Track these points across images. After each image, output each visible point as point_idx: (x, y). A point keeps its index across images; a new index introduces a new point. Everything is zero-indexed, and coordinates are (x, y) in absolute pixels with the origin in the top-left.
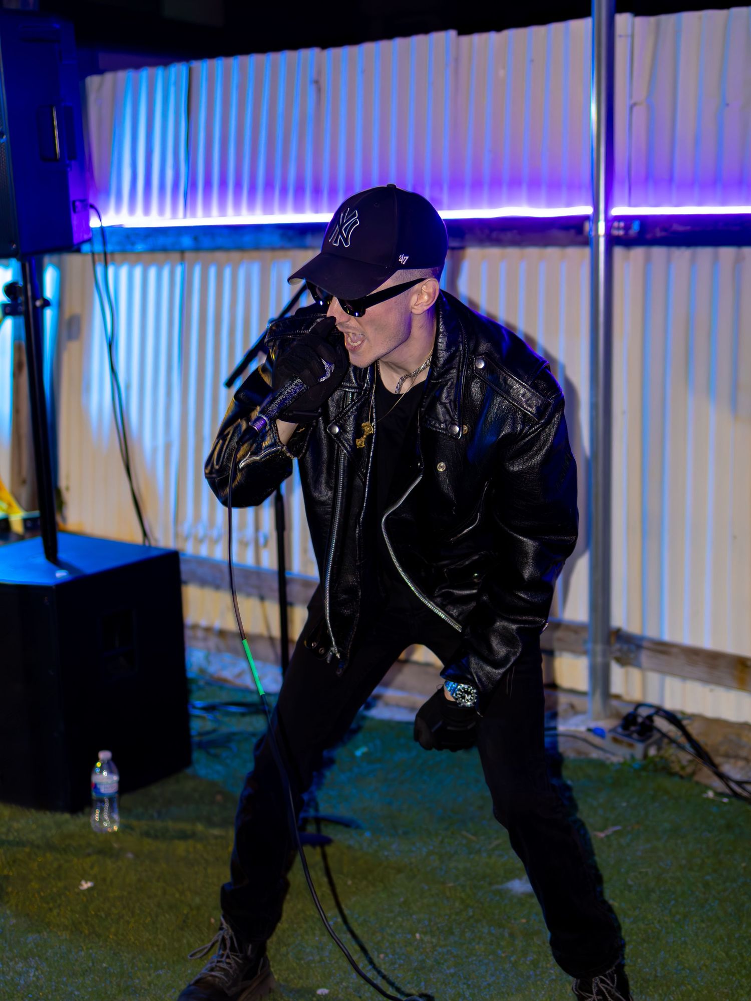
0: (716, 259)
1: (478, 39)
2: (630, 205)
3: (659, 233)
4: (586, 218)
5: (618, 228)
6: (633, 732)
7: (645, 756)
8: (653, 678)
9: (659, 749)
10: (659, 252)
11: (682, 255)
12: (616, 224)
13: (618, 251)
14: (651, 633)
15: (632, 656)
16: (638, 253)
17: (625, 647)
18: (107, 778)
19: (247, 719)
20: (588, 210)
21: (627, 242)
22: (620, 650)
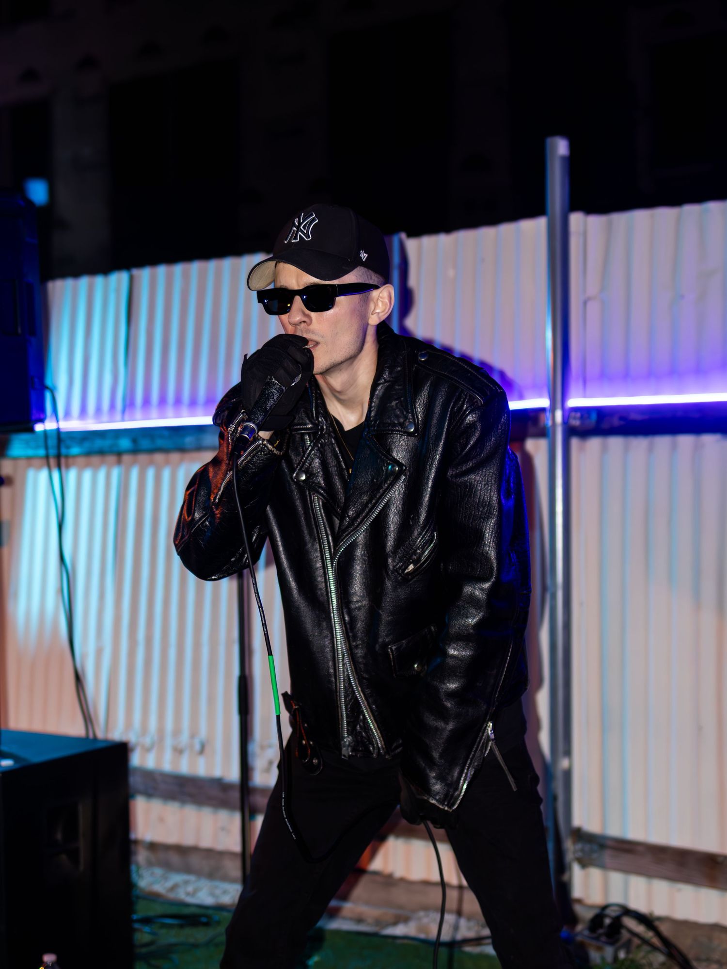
0: (674, 447)
1: (426, 242)
2: (585, 396)
3: (616, 422)
4: (543, 410)
5: (575, 418)
6: (600, 935)
7: (616, 958)
8: (616, 878)
9: (628, 952)
10: (616, 443)
11: (639, 444)
12: (573, 414)
13: (575, 442)
14: (614, 831)
15: (595, 856)
16: (594, 443)
17: (587, 847)
19: (188, 931)
20: (543, 402)
21: (584, 433)
22: (582, 850)
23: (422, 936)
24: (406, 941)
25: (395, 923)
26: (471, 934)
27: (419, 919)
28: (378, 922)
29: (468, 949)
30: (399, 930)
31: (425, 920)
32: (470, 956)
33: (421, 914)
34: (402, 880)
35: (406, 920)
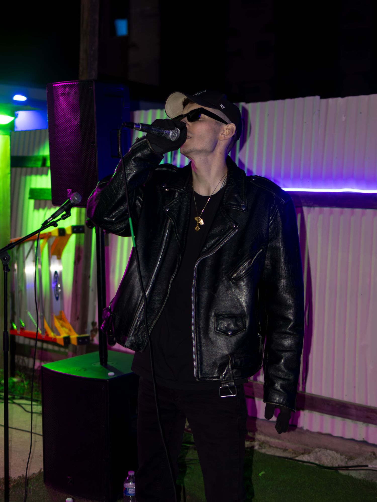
1: (331, 101)
18: (131, 485)
23: (317, 462)
24: (308, 464)
25: (303, 454)
26: (343, 464)
27: (316, 453)
28: (295, 452)
29: (341, 472)
30: (305, 458)
31: (319, 453)
32: (342, 475)
33: (317, 449)
34: (307, 431)
35: (309, 452)
